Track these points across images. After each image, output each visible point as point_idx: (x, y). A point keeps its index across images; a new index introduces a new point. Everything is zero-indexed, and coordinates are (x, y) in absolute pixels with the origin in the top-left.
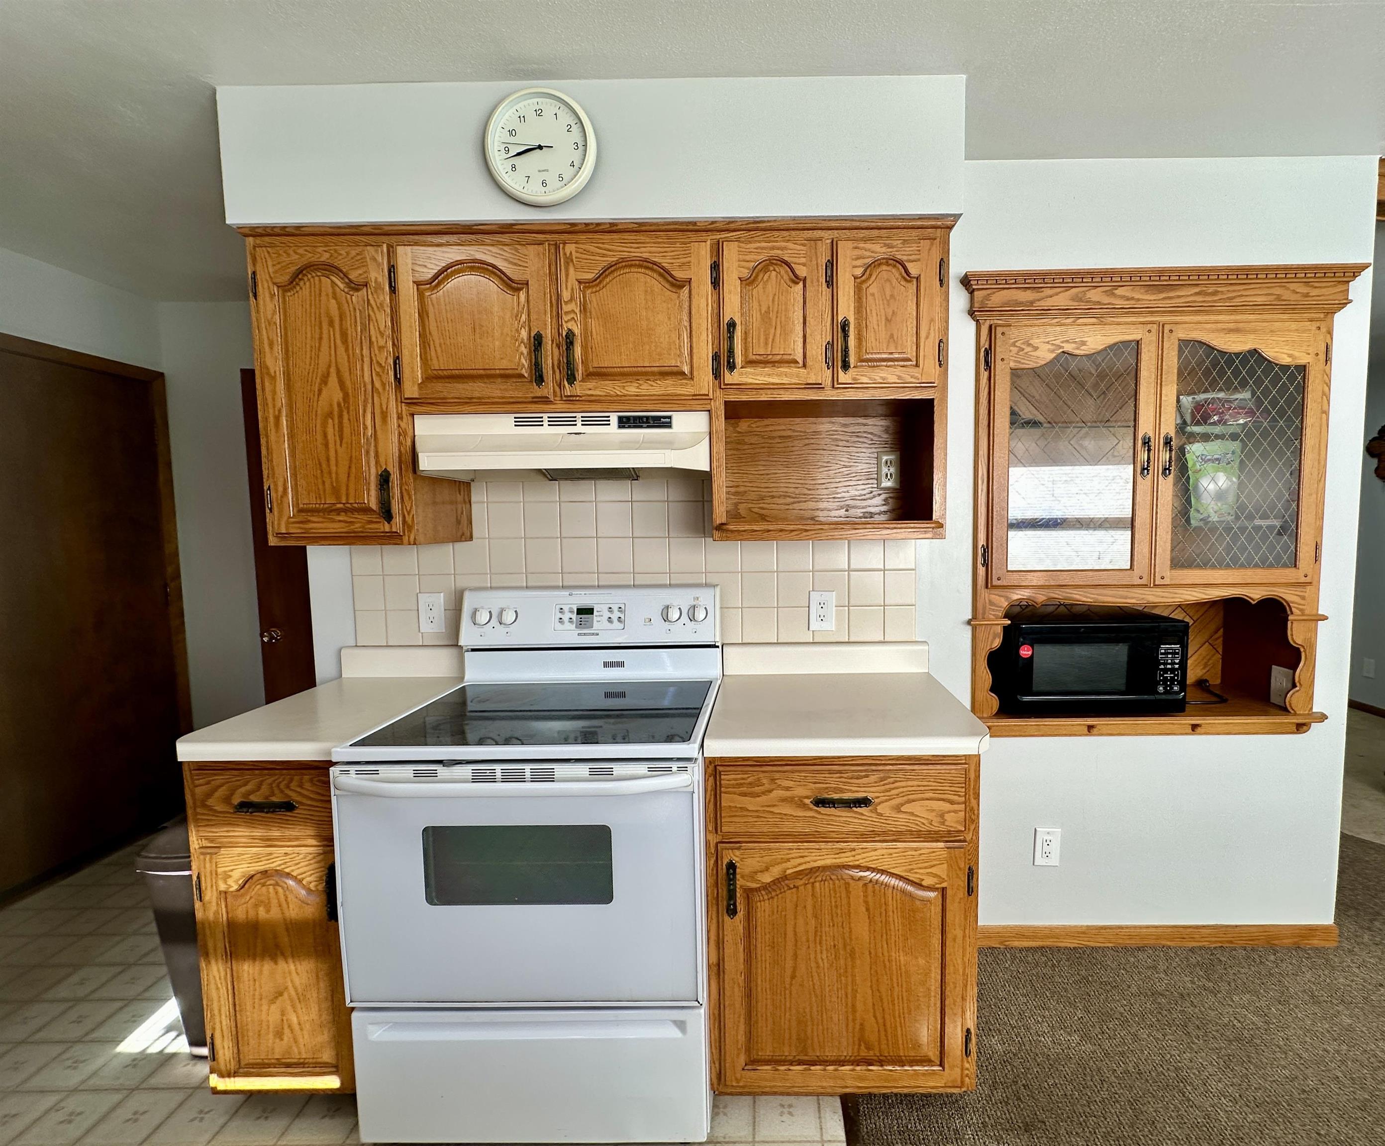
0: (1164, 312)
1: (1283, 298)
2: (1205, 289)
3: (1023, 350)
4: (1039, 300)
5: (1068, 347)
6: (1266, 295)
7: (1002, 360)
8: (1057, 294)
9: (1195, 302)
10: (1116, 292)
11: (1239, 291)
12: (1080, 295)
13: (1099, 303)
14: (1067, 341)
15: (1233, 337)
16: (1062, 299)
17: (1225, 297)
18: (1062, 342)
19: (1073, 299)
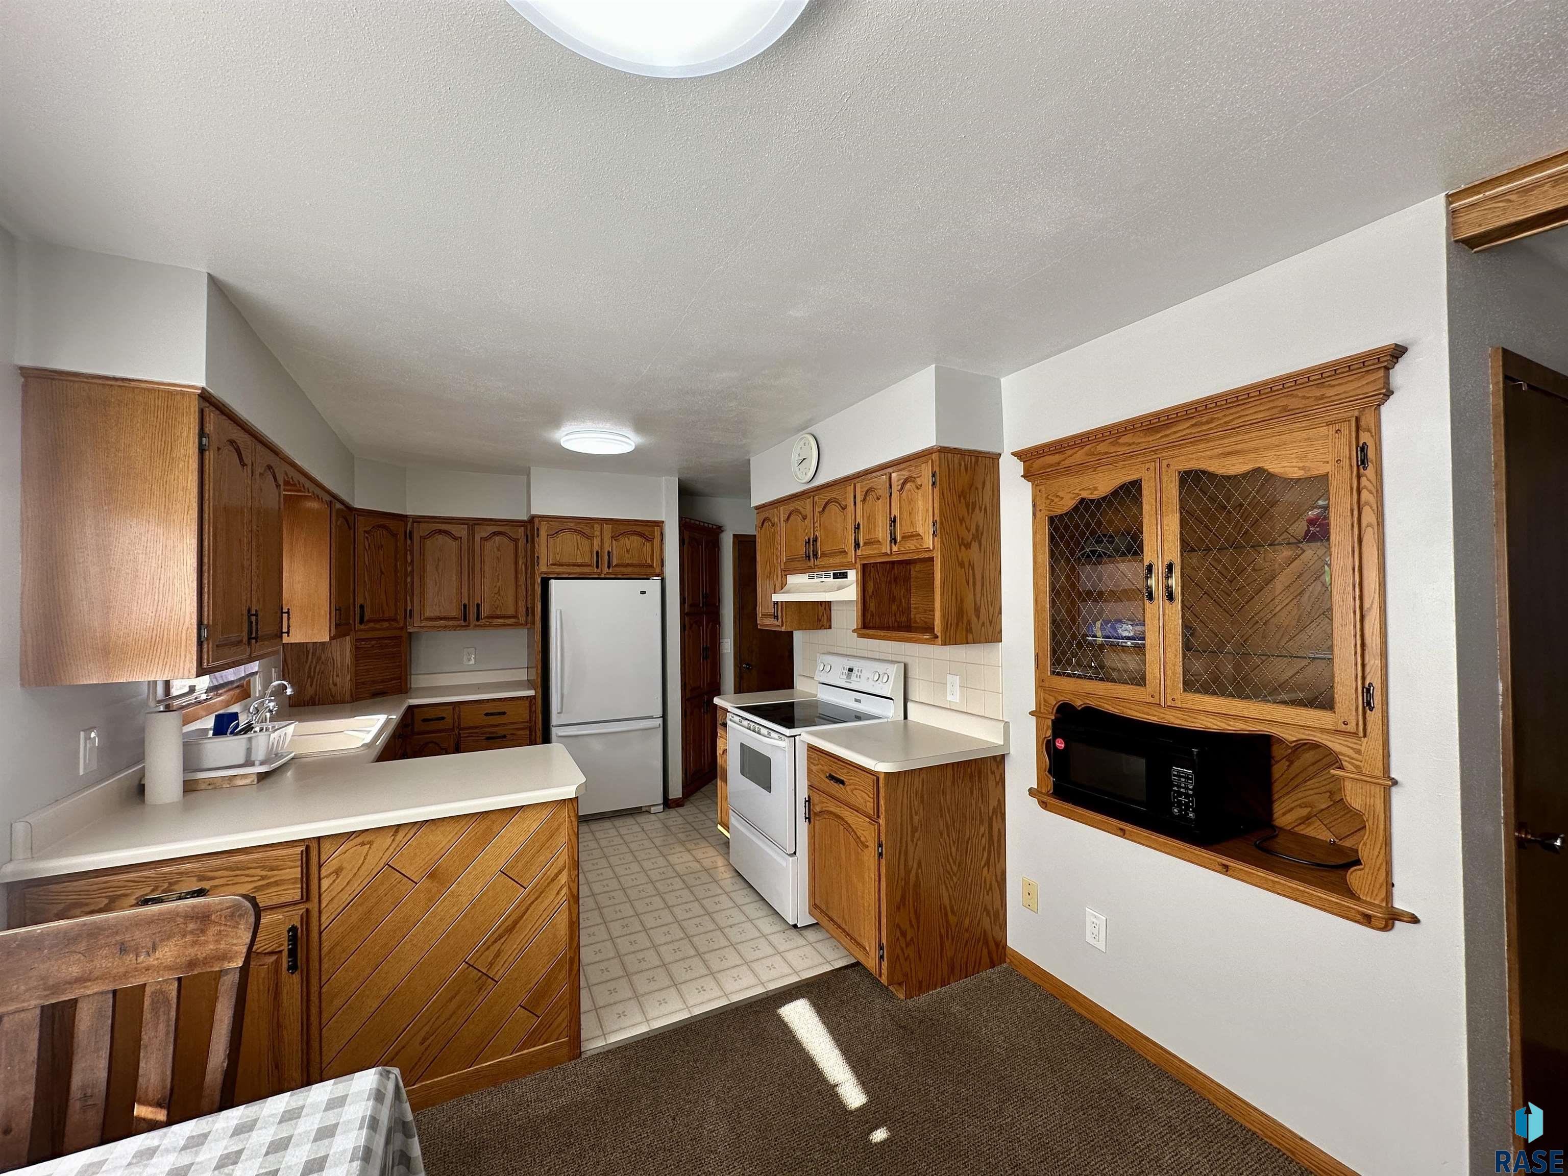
0: (1164, 449)
1: (1290, 408)
2: (1199, 419)
3: (1053, 501)
4: (1064, 460)
5: (1085, 495)
6: (1269, 409)
7: (1040, 510)
8: (1075, 453)
9: (1191, 434)
10: (1119, 441)
11: (1236, 413)
12: (1092, 450)
13: (1107, 453)
14: (1083, 489)
15: (1233, 460)
16: (1079, 456)
17: (1222, 421)
18: (1080, 490)
19: (1087, 455)
